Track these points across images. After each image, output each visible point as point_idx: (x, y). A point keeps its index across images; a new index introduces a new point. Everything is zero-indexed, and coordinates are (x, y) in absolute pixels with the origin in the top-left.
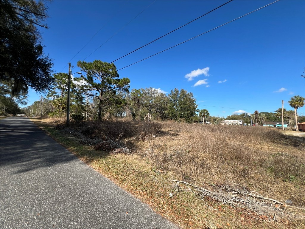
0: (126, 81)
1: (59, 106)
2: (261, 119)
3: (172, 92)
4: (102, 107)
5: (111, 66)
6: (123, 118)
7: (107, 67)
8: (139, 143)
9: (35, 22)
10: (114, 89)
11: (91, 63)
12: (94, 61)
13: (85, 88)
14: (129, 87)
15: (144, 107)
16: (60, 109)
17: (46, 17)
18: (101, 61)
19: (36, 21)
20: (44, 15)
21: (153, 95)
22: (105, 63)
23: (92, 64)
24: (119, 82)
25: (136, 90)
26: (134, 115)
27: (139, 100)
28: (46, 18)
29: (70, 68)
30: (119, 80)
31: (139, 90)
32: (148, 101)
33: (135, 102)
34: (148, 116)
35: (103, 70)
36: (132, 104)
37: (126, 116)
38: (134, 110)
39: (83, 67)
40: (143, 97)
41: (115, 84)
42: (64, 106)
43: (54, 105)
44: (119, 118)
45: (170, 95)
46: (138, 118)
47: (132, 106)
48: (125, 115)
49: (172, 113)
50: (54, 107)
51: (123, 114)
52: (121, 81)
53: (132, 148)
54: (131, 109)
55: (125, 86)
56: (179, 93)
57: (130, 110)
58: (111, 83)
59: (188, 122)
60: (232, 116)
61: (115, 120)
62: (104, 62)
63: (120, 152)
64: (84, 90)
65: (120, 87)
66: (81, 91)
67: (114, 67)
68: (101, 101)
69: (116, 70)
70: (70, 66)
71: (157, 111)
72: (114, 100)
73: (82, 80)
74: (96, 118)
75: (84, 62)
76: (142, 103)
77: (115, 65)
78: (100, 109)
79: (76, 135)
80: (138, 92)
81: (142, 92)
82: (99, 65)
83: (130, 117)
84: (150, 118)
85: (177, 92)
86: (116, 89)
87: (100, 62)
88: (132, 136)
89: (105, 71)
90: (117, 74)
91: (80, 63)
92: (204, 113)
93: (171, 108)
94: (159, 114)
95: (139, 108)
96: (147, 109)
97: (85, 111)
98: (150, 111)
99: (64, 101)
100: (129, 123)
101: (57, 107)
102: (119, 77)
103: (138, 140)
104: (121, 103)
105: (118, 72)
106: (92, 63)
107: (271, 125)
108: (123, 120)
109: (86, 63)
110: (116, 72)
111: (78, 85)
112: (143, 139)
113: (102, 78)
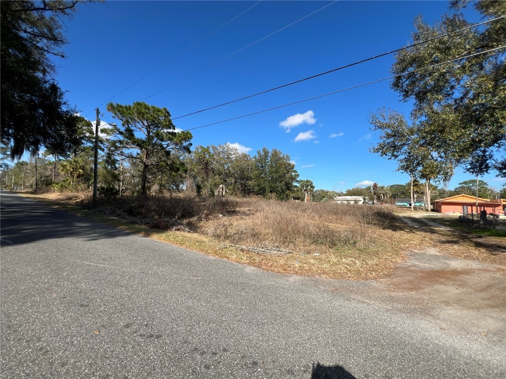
0: (186, 136)
1: (71, 173)
2: (384, 195)
3: (259, 153)
4: (147, 176)
5: (162, 112)
6: (180, 192)
7: (156, 114)
8: (202, 223)
9: (46, 49)
10: (166, 147)
11: (130, 107)
12: (134, 104)
13: (118, 144)
14: (191, 144)
15: (215, 175)
16: (73, 177)
17: (64, 43)
18: (146, 103)
19: (48, 47)
20: (62, 41)
21: (230, 156)
22: (152, 107)
23: (132, 109)
24: (175, 136)
25: (203, 147)
26: (199, 188)
27: (207, 164)
28: (64, 45)
29: (98, 116)
30: (175, 133)
31: (208, 147)
32: (222, 165)
33: (201, 167)
34: (221, 190)
35: (150, 119)
36: (196, 170)
37: (186, 189)
38: (199, 179)
39: (117, 113)
40: (214, 159)
41: (168, 140)
42: (81, 173)
43: (63, 170)
44: (175, 192)
45: (255, 158)
46: (205, 192)
47: (197, 173)
48: (184, 188)
49: (259, 185)
50: (63, 173)
51: (181, 185)
52: (179, 136)
53: (193, 228)
54: (195, 177)
55: (185, 144)
56: (270, 154)
57: (192, 180)
58: (162, 140)
59: (282, 199)
60: (353, 190)
61: (168, 195)
62: (150, 106)
63: (178, 230)
64: (116, 148)
65: (176, 144)
66: (112, 148)
67: (167, 114)
68: (146, 166)
69: (171, 118)
70: (98, 113)
71: (236, 182)
72: (167, 164)
73: (114, 132)
74: (138, 192)
75: (118, 105)
76: (212, 168)
77: (168, 110)
78: (144, 179)
79: (119, 215)
80: (205, 150)
81: (212, 152)
82: (143, 111)
83: (192, 190)
84: (224, 193)
85: (266, 153)
86: (170, 147)
87: (145, 105)
88: (194, 216)
89: (152, 120)
90: (172, 124)
91: (112, 106)
92: (308, 185)
93: (258, 177)
94: (240, 186)
95: (207, 176)
96: (221, 179)
97: (119, 180)
98: (226, 181)
99: (81, 164)
100: (190, 200)
101: (68, 173)
102: (174, 129)
103: (200, 220)
104: (178, 169)
105: (173, 122)
106: (132, 107)
107: (406, 204)
108: (181, 195)
109: (121, 107)
110: (170, 121)
111: (107, 140)
112: (207, 218)
113: (147, 131)
